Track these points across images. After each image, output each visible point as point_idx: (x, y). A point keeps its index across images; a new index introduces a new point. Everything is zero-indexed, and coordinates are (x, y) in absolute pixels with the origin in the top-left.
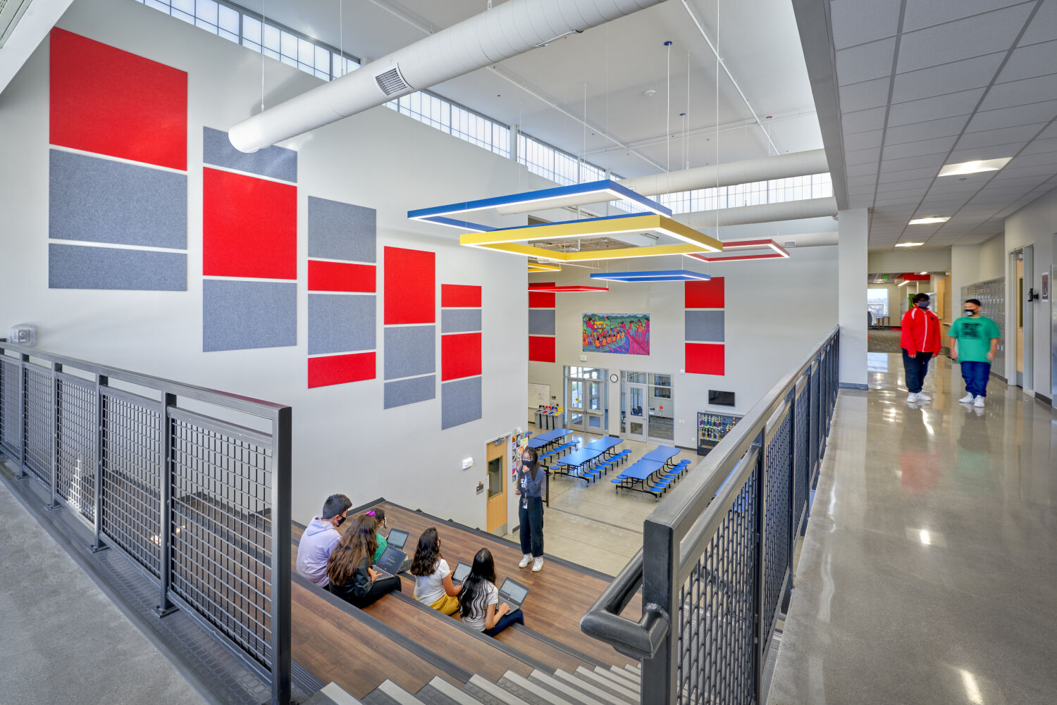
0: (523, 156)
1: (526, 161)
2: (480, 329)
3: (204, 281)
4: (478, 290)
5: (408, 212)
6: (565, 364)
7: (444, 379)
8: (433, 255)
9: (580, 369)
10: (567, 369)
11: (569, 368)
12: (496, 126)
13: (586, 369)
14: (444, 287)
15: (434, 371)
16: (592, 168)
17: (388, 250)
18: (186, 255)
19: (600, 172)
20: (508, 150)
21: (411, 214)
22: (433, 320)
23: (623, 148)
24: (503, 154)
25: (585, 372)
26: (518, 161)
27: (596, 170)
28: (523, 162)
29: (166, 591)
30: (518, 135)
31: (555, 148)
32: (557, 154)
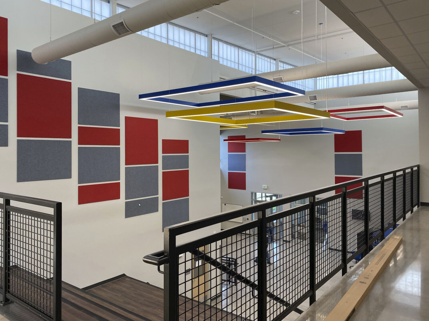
0: (216, 53)
1: (219, 57)
2: (188, 168)
3: (18, 140)
4: (186, 142)
5: (139, 95)
6: (252, 191)
7: (164, 199)
8: (156, 121)
9: (264, 195)
10: (254, 194)
11: (255, 194)
12: (198, 36)
13: (267, 195)
14: (164, 141)
15: (158, 194)
16: (266, 59)
17: (127, 118)
18: (7, 125)
19: (272, 61)
20: (206, 51)
21: (141, 96)
22: (157, 162)
23: (284, 46)
24: (203, 54)
25: (266, 196)
26: (213, 58)
27: (269, 60)
28: (216, 58)
29: (6, 293)
30: (213, 40)
31: (239, 47)
32: (240, 51)
